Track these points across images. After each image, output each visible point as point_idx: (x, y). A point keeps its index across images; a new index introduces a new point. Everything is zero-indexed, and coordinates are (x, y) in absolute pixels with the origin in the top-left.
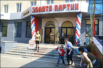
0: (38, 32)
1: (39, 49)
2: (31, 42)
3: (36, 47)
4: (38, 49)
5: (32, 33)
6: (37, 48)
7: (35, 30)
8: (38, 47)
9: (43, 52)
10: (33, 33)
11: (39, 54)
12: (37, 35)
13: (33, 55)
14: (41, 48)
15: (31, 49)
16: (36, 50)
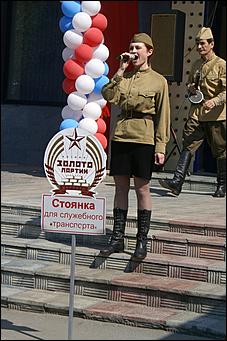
0: (141, 47)
1: (151, 233)
2: (70, 154)
3: (120, 213)
4: (141, 236)
5: (67, 55)
6: (132, 230)
7: (103, 20)
8: (132, 213)
9: (188, 273)
10: (82, 60)
11: (149, 292)
12: (125, 85)
13: (82, 302)
14: (172, 226)
15: (64, 239)
16: (120, 248)
